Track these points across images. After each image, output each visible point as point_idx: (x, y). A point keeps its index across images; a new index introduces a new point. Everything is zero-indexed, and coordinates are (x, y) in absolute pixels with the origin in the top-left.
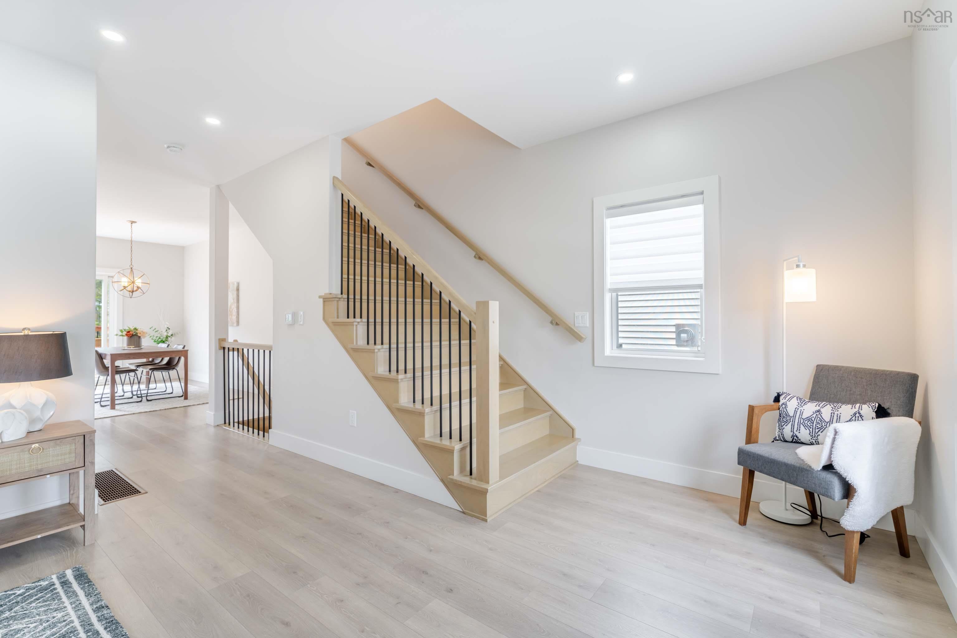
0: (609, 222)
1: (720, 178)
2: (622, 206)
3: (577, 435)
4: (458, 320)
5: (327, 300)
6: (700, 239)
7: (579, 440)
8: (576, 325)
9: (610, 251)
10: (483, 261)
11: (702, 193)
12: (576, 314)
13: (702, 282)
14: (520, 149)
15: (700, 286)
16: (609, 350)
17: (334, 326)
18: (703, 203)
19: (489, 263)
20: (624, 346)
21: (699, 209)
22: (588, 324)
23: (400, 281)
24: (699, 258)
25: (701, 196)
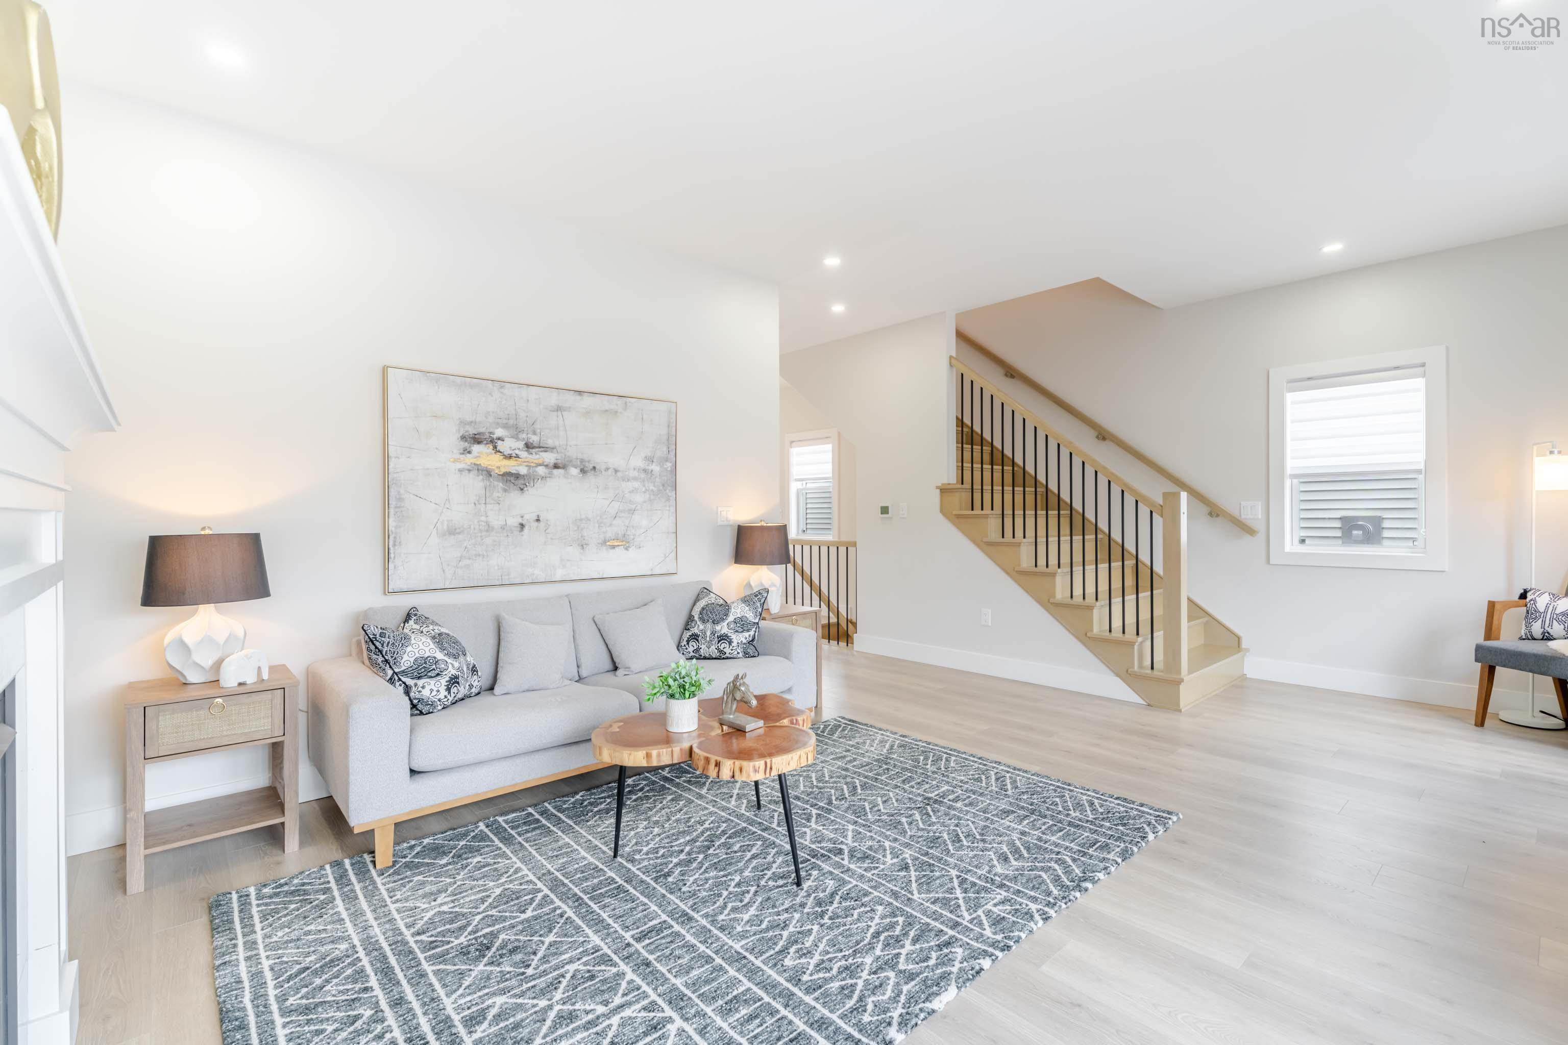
0: (1290, 397)
1: (1447, 348)
2: (1309, 379)
3: (1244, 645)
4: (1069, 512)
5: (944, 490)
6: (1421, 417)
7: (1248, 650)
8: (1243, 517)
9: (1291, 430)
10: (1107, 442)
11: (1423, 365)
12: (1243, 503)
13: (1422, 466)
14: (1162, 309)
15: (1419, 472)
16: (1290, 545)
17: (957, 519)
18: (1424, 375)
19: (1118, 445)
20: (1307, 541)
21: (1420, 382)
22: (1260, 515)
23: (975, 466)
24: (1419, 439)
25: (1422, 369)
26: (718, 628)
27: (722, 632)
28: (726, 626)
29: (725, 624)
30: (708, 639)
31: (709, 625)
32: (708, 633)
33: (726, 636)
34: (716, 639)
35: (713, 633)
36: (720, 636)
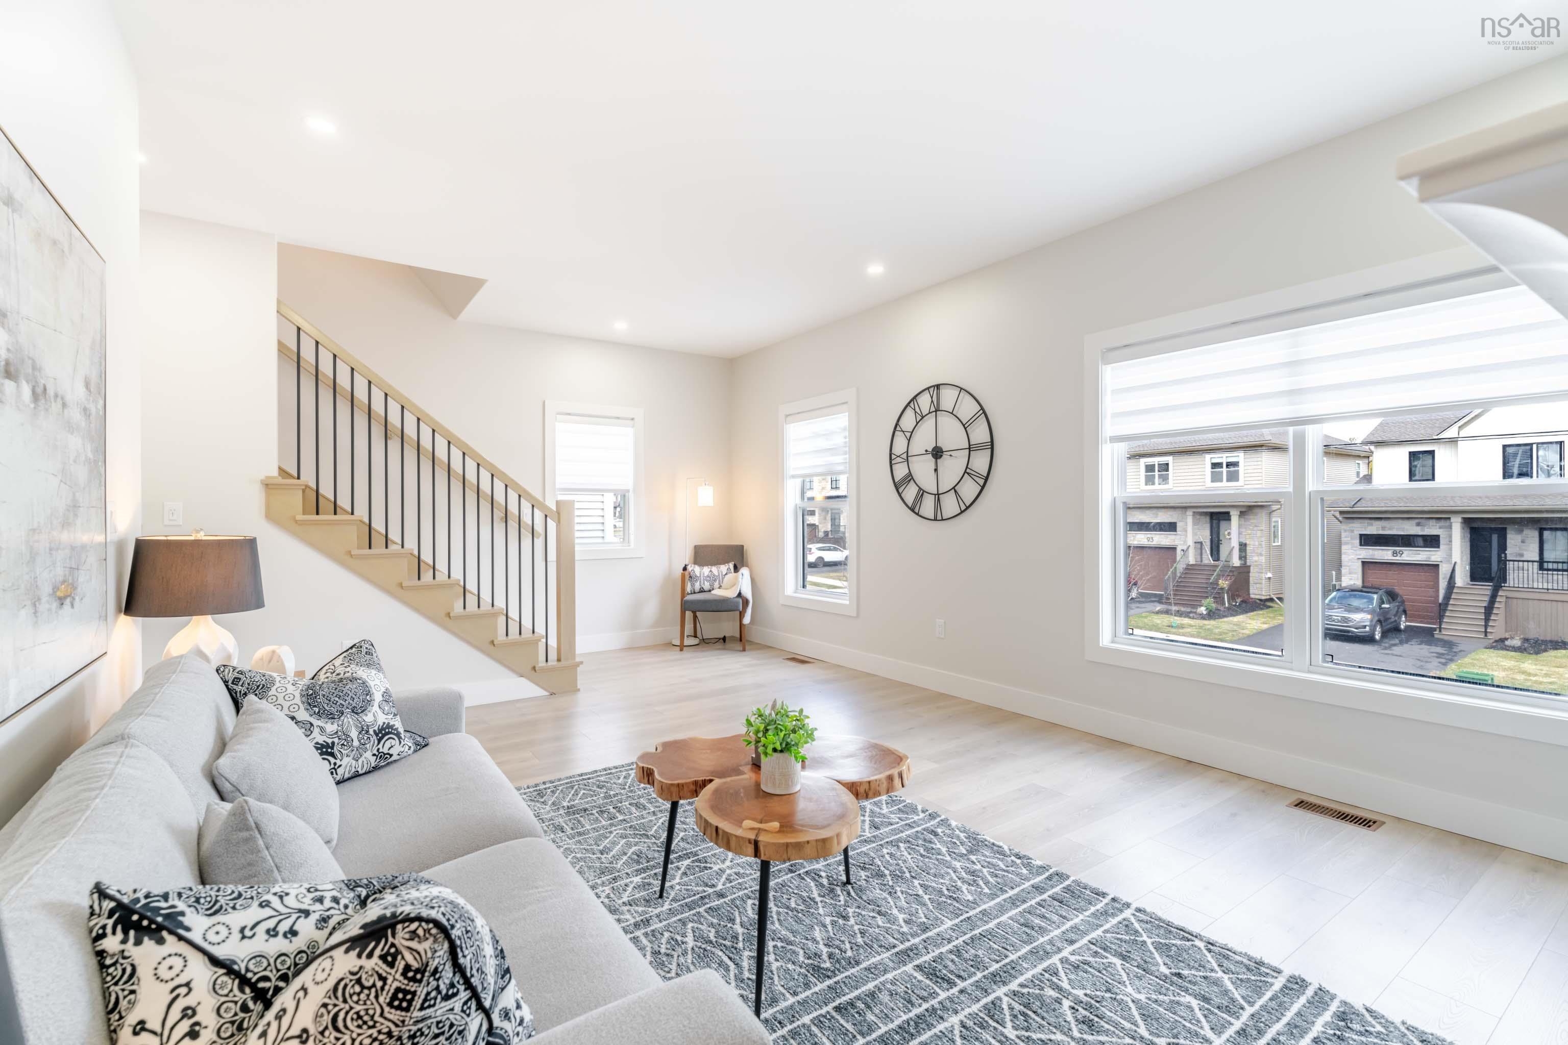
0: (558, 426)
1: (645, 411)
5: (276, 486)
9: (558, 452)
11: (633, 419)
13: (630, 487)
14: (455, 320)
15: (628, 491)
18: (633, 427)
21: (630, 431)
25: (632, 422)
26: (368, 718)
27: (380, 723)
28: (379, 712)
29: (376, 708)
30: (356, 743)
31: (348, 720)
32: (354, 734)
33: (389, 726)
34: (374, 739)
35: (363, 730)
36: (380, 730)
